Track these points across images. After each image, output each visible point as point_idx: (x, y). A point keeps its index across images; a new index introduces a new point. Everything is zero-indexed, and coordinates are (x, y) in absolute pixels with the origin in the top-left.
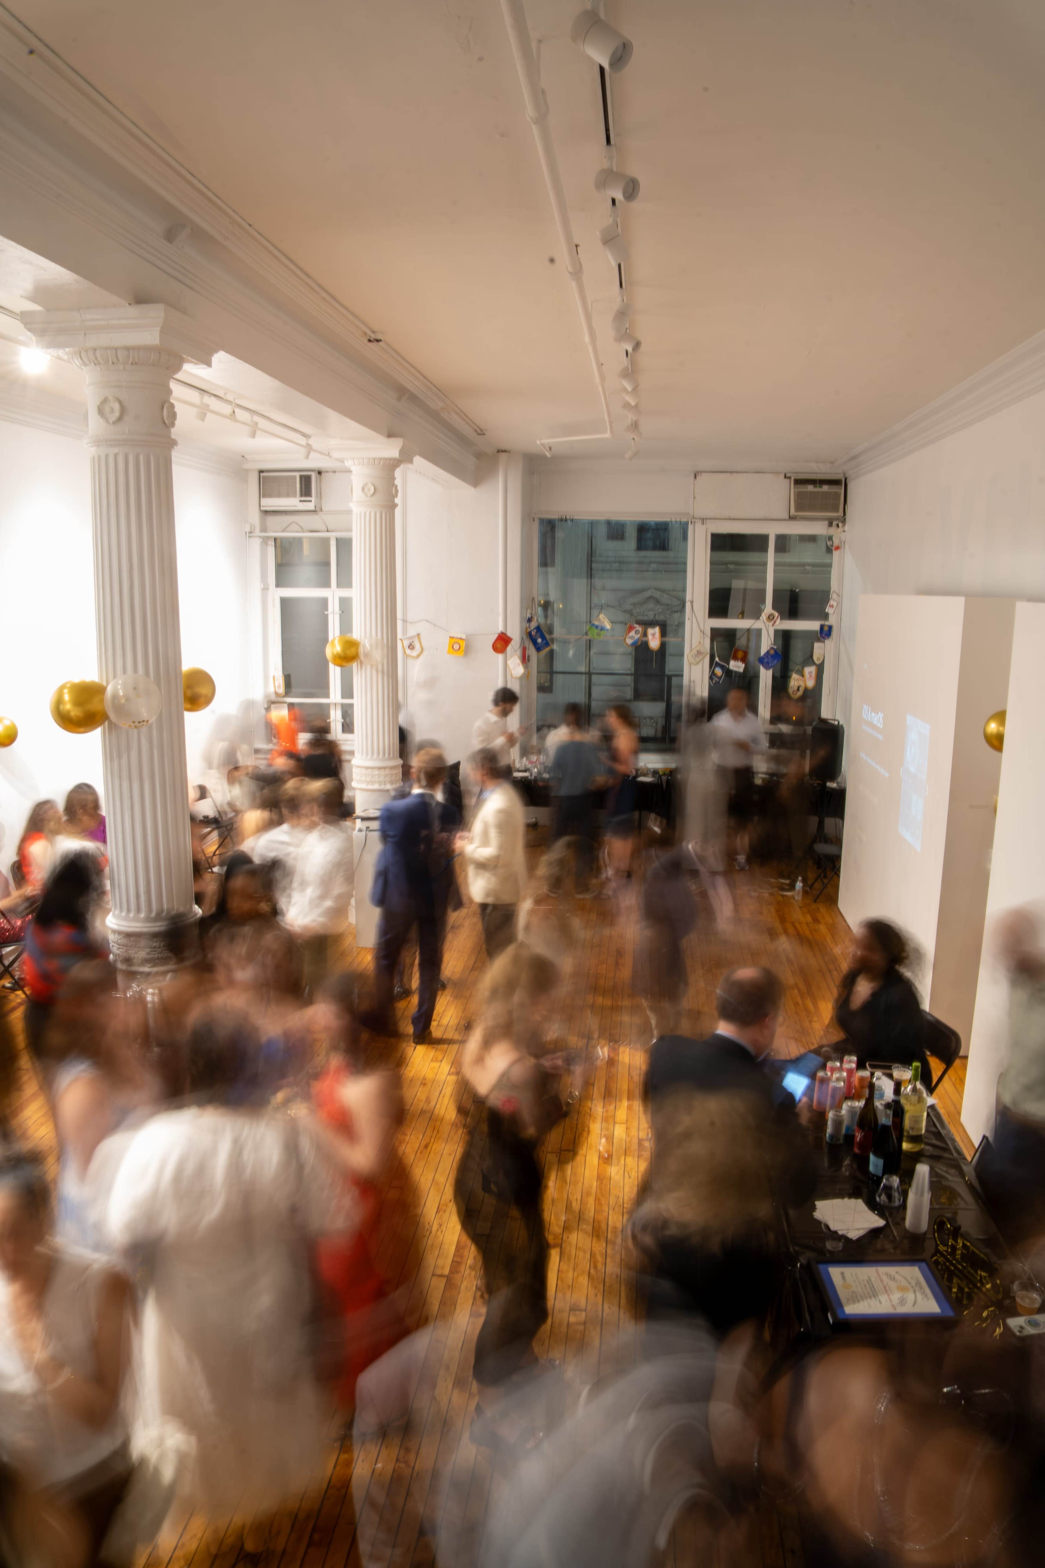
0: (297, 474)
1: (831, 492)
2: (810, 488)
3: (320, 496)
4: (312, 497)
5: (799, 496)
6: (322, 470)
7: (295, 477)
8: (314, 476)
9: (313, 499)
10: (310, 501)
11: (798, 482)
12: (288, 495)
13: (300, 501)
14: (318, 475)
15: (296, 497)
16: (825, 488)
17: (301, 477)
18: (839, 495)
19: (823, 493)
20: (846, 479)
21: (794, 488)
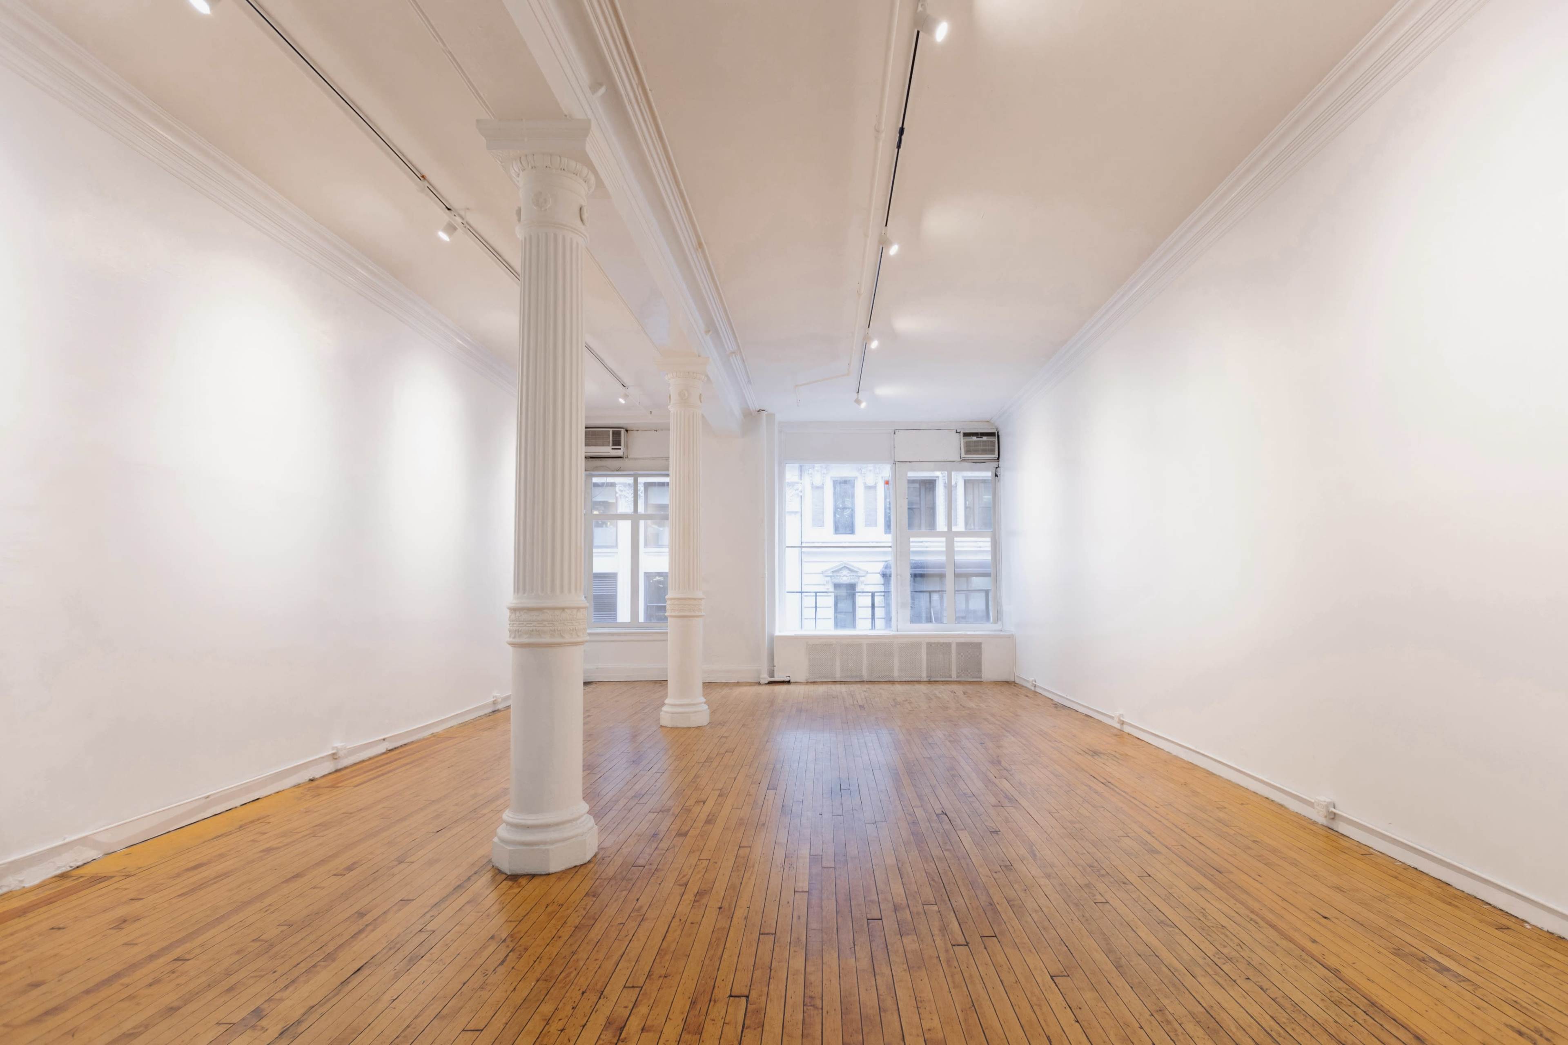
0: (611, 430)
1: (988, 441)
2: (974, 438)
3: (627, 447)
4: (621, 446)
5: (967, 444)
6: (629, 429)
7: (609, 431)
8: (623, 431)
9: (622, 447)
10: (620, 449)
11: (965, 435)
12: (603, 444)
13: (613, 449)
14: (626, 432)
15: (609, 446)
16: (985, 438)
17: (613, 431)
18: (995, 442)
19: (983, 441)
20: (998, 432)
21: (963, 439)
